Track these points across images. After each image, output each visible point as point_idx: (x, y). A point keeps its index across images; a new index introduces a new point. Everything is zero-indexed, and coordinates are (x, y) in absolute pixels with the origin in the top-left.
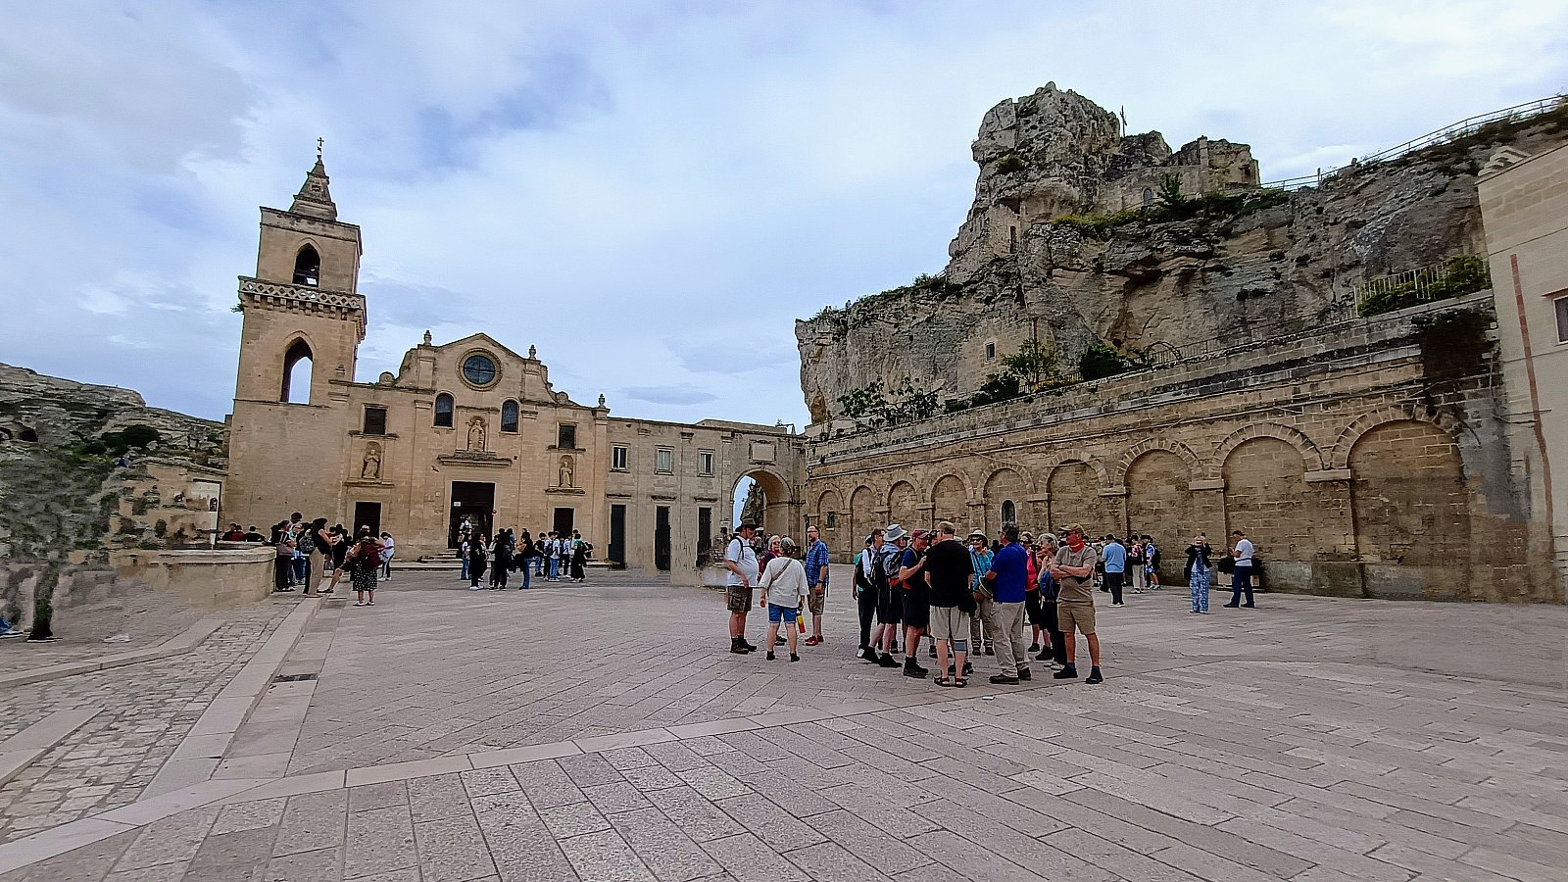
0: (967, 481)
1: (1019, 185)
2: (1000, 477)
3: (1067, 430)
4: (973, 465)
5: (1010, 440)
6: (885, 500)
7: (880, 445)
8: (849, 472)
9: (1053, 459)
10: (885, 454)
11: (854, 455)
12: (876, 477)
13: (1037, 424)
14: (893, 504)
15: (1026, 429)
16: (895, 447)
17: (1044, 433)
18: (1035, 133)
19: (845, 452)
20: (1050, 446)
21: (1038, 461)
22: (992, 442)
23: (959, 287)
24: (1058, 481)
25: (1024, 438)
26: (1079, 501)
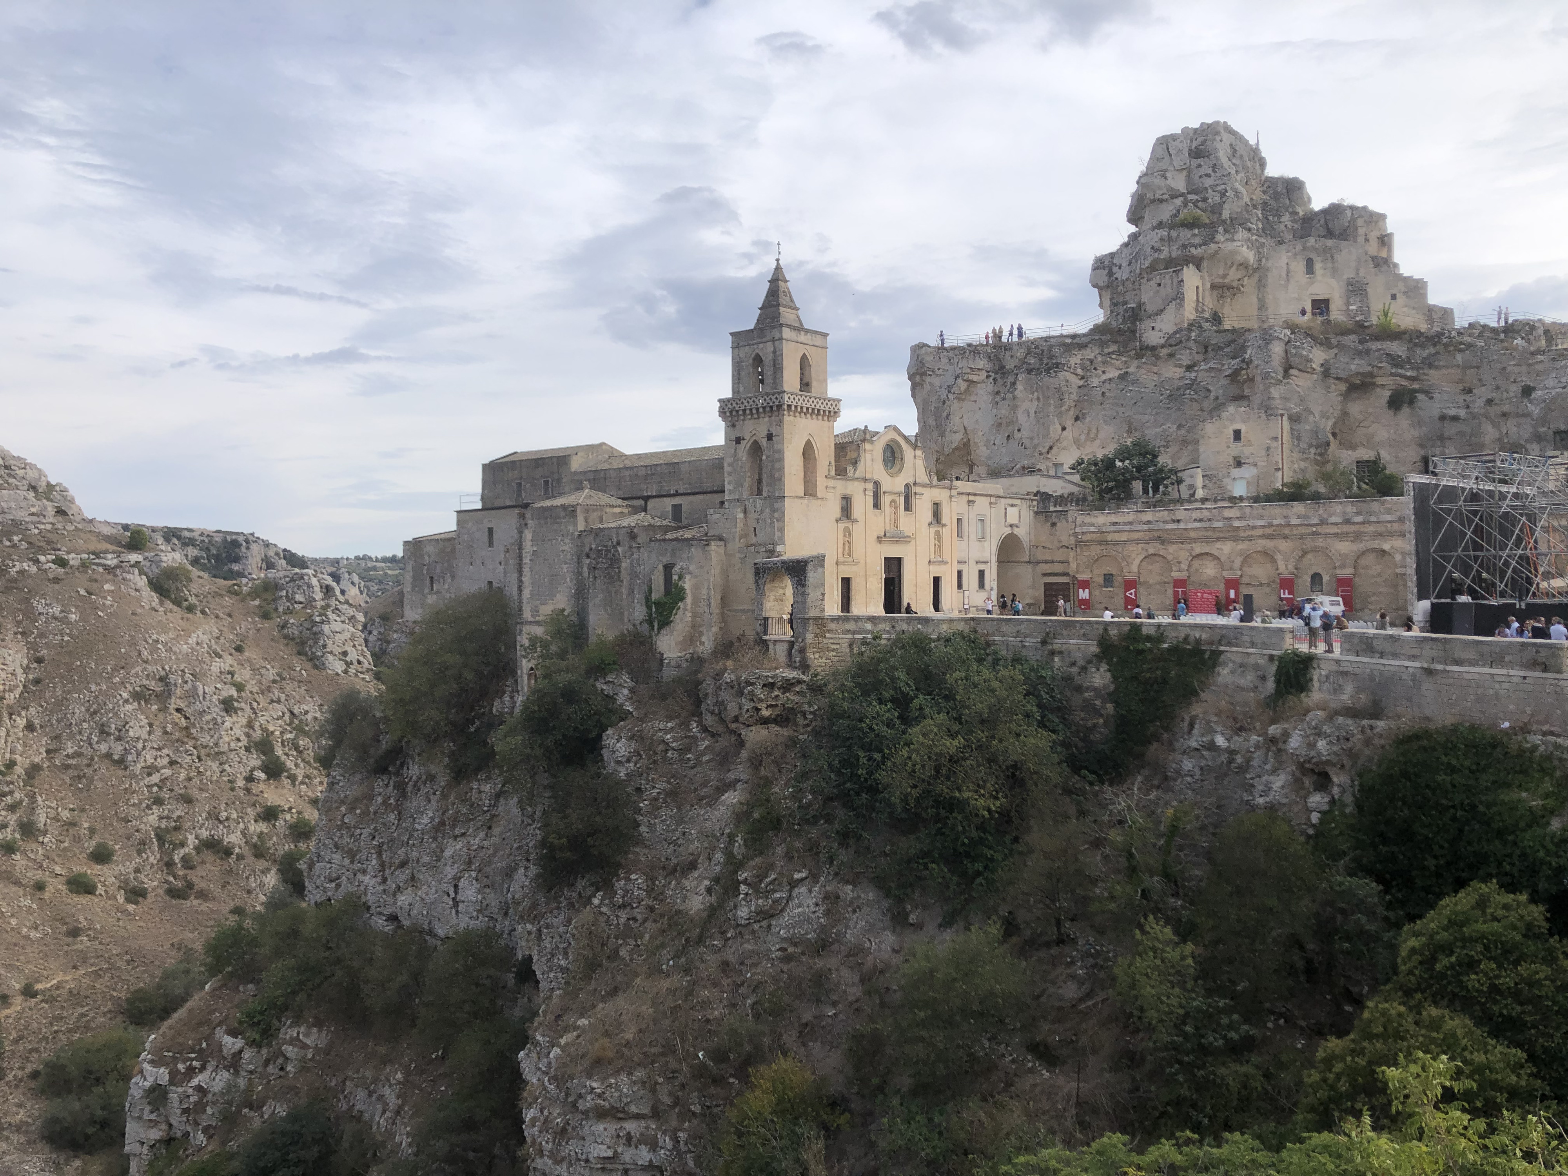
0: (1279, 557)
1: (1204, 244)
2: (1310, 556)
3: (1371, 529)
4: (1284, 545)
5: (1320, 529)
6: (1184, 566)
7: (1178, 521)
8: (1138, 541)
9: (1361, 546)
10: (1186, 529)
11: (1145, 527)
12: (1172, 549)
13: (1348, 522)
14: (1193, 569)
15: (1336, 524)
16: (1198, 525)
17: (1353, 528)
18: (1208, 182)
19: (1131, 523)
20: (1357, 537)
21: (1345, 547)
22: (1303, 530)
23: (1154, 348)
24: (1363, 562)
25: (1335, 530)
26: (1379, 575)
